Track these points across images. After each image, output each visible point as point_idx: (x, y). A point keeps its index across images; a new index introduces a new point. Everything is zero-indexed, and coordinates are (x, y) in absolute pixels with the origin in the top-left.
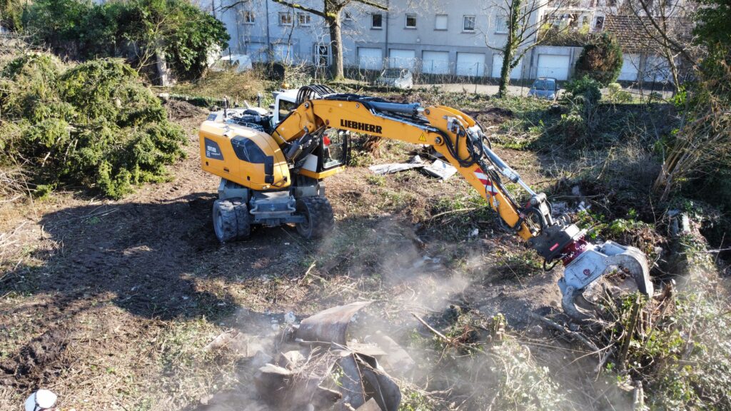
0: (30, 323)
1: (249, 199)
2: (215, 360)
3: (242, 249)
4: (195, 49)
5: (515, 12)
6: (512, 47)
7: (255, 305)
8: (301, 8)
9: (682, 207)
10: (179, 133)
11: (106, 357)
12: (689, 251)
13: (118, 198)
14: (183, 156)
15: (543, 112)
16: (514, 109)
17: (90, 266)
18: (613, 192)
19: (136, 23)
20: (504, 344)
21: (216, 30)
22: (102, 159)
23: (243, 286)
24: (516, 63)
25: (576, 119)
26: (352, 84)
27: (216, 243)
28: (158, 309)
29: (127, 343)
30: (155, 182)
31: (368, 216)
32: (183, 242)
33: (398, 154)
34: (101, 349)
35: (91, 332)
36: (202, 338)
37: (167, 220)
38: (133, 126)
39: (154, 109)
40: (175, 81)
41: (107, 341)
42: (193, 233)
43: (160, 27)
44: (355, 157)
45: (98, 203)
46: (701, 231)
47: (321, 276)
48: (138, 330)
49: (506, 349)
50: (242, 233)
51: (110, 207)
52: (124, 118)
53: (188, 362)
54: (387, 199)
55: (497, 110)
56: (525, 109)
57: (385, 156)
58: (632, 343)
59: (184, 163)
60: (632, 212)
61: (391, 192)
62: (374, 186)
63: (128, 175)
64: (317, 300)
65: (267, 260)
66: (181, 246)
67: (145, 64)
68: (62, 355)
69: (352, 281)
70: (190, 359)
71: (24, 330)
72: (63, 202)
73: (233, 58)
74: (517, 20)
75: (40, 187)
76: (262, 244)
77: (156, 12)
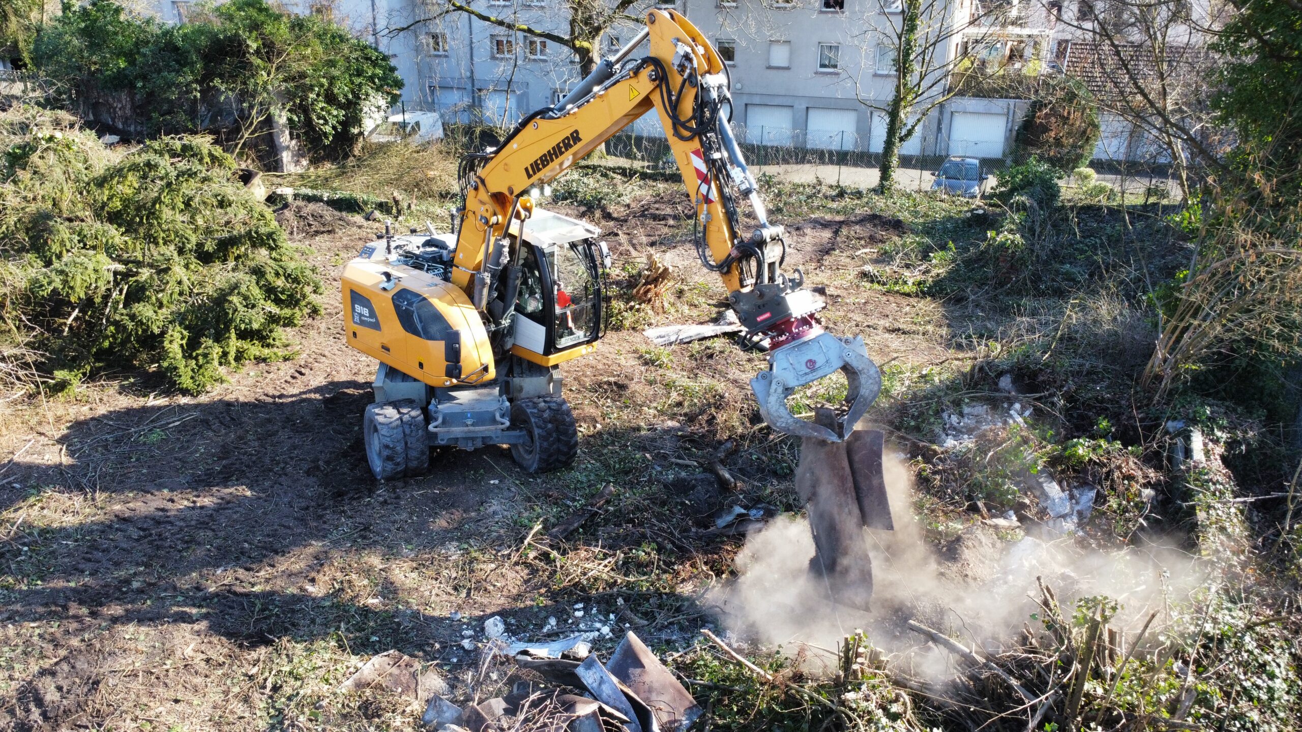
0: (35, 639)
1: (429, 403)
2: (359, 708)
3: (415, 493)
4: (340, 106)
5: (908, 42)
6: (903, 104)
7: (435, 602)
8: (530, 31)
9: (1191, 416)
10: (308, 273)
11: (168, 705)
12: (1200, 500)
13: (199, 393)
14: (315, 311)
15: (956, 221)
16: (904, 216)
17: (145, 526)
18: (1071, 385)
19: (236, 60)
20: (864, 687)
21: (379, 72)
22: (170, 322)
23: (414, 565)
24: (910, 133)
25: (1012, 242)
26: (619, 168)
27: (369, 481)
28: (263, 610)
29: (206, 676)
30: (264, 360)
31: (638, 429)
32: (311, 480)
33: (696, 306)
34: (161, 690)
35: (143, 656)
36: (339, 667)
37: (283, 435)
38: (224, 260)
39: (263, 230)
40: (305, 162)
41: (171, 673)
42: (328, 463)
43: (277, 69)
44: (620, 313)
45: (162, 401)
46: (1224, 459)
47: (551, 546)
48: (226, 651)
49: (867, 699)
50: (414, 464)
51: (183, 408)
52: (210, 246)
53: (312, 714)
54: (674, 395)
55: (874, 219)
56: (926, 215)
57: (672, 310)
58: (1088, 686)
59: (316, 323)
60: (1104, 424)
61: (682, 380)
62: (653, 368)
63: (216, 351)
64: (543, 590)
65: (457, 515)
66: (307, 486)
67: (252, 133)
68: (90, 703)
69: (606, 556)
70: (317, 708)
71: (25, 653)
72: (101, 400)
73: (410, 117)
74: (912, 57)
75: (60, 375)
76: (450, 485)
77: (272, 43)
